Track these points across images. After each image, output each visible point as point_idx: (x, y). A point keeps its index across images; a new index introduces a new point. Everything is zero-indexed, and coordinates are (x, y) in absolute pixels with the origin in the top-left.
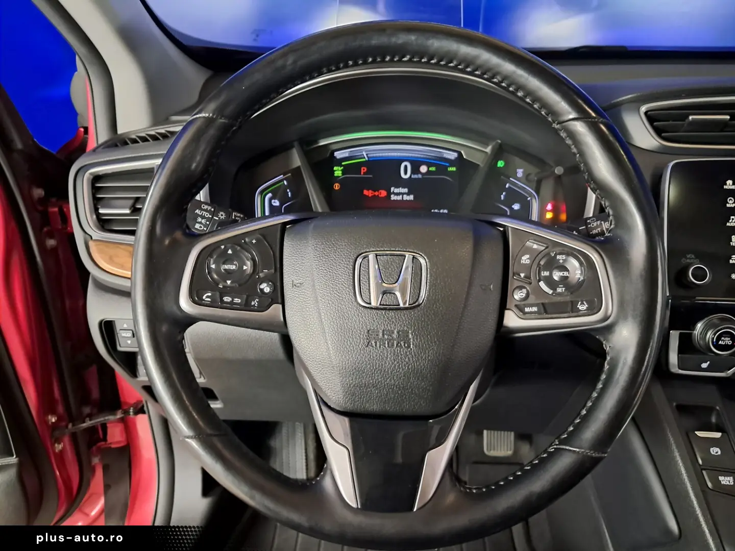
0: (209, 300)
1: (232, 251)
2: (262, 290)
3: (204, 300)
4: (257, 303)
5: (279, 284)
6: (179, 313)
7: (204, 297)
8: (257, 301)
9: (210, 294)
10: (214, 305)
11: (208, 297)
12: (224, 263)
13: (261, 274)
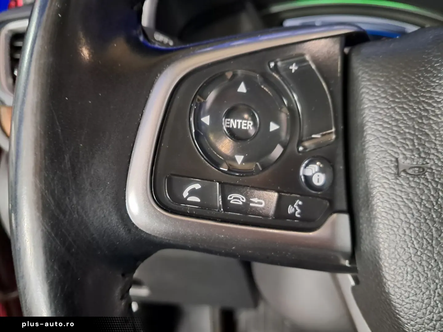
0: (197, 199)
1: (247, 86)
2: (308, 179)
3: (185, 201)
4: (299, 211)
5: (341, 167)
6: (122, 231)
7: (185, 194)
8: (298, 205)
9: (197, 186)
10: (208, 213)
11: (193, 193)
12: (228, 116)
13: (307, 144)
